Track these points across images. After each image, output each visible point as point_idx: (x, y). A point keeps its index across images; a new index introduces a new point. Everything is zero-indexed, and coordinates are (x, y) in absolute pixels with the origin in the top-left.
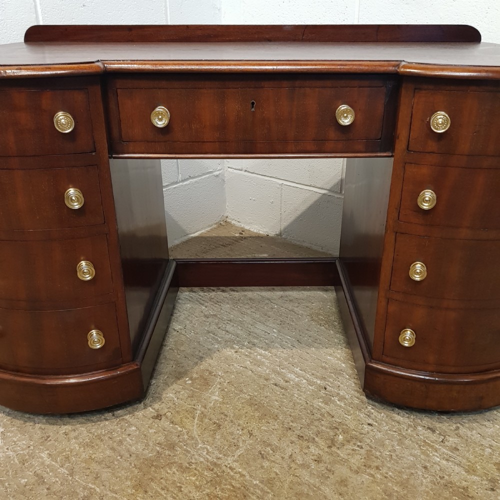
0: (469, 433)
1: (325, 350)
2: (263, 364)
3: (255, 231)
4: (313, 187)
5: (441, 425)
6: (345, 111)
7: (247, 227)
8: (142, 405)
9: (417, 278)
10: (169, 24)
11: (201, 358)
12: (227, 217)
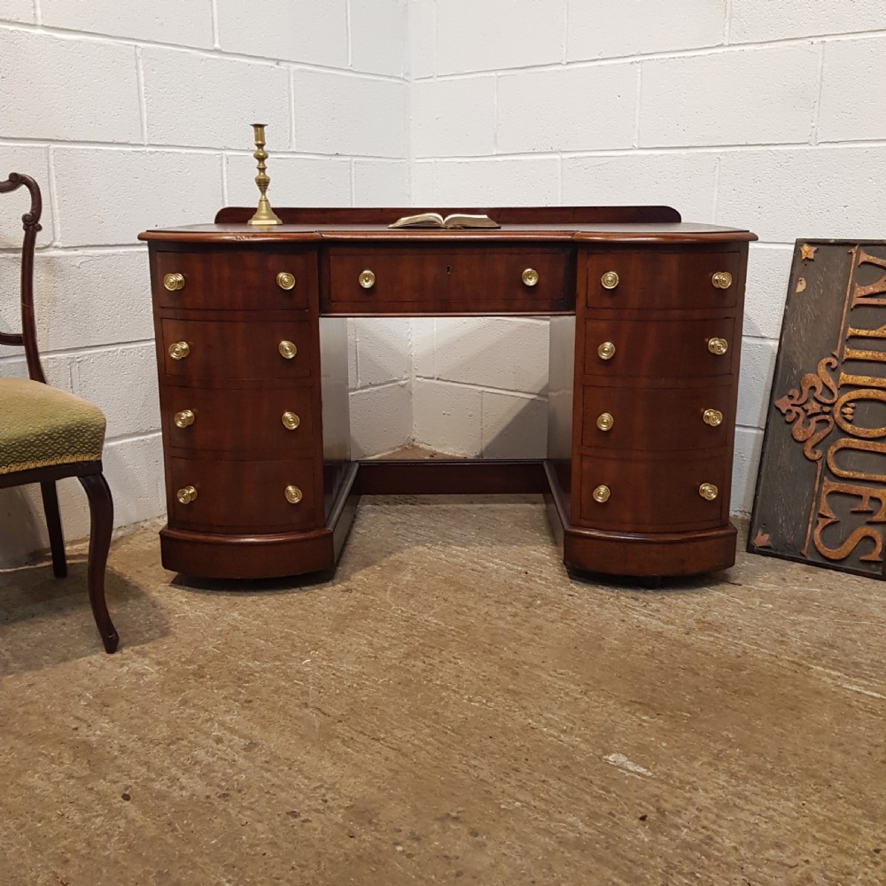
0: (674, 601)
1: (529, 547)
2: (459, 556)
3: (450, 454)
4: (520, 392)
5: (645, 596)
6: (529, 274)
7: (439, 450)
8: (330, 583)
9: (604, 427)
10: (354, 206)
11: (390, 553)
12: (414, 440)
